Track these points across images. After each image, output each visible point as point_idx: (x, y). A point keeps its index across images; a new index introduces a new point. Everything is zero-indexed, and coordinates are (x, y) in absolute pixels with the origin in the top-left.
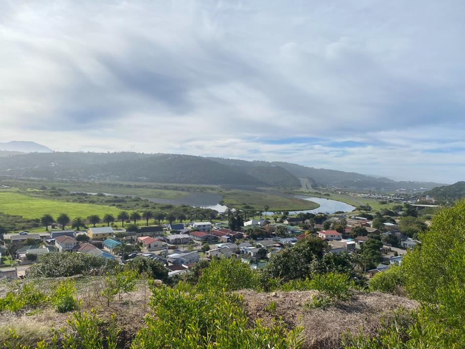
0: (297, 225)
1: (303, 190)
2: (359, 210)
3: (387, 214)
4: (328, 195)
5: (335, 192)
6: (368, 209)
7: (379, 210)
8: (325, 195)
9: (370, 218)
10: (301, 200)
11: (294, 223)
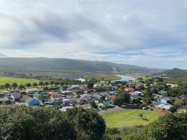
0: (115, 86)
1: (114, 72)
2: (138, 79)
3: (150, 81)
4: (125, 74)
5: (127, 73)
6: (141, 79)
7: (146, 80)
8: (123, 74)
9: (144, 83)
10: (114, 76)
11: (113, 85)
